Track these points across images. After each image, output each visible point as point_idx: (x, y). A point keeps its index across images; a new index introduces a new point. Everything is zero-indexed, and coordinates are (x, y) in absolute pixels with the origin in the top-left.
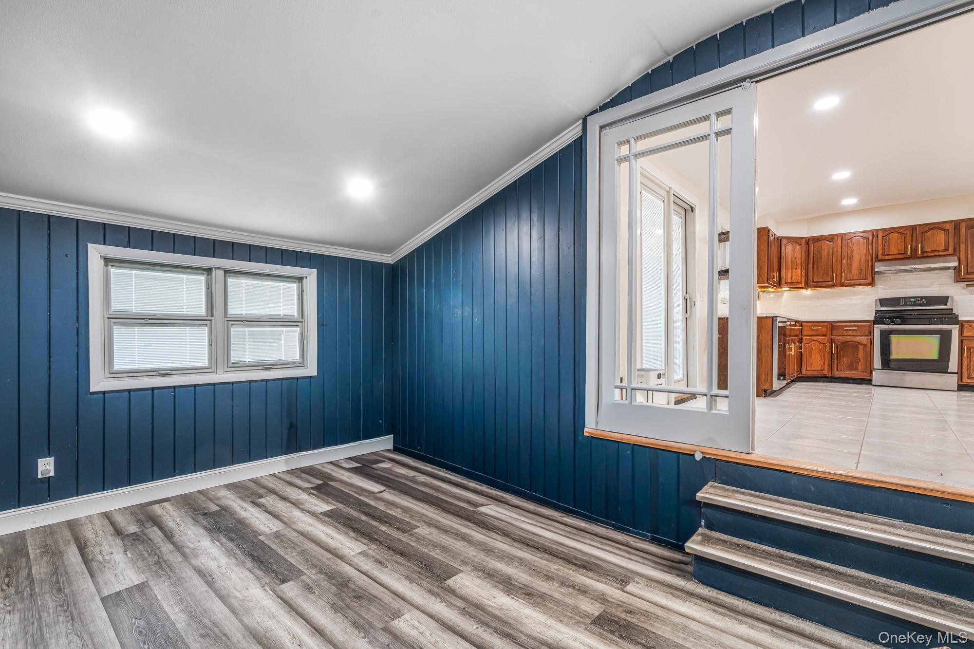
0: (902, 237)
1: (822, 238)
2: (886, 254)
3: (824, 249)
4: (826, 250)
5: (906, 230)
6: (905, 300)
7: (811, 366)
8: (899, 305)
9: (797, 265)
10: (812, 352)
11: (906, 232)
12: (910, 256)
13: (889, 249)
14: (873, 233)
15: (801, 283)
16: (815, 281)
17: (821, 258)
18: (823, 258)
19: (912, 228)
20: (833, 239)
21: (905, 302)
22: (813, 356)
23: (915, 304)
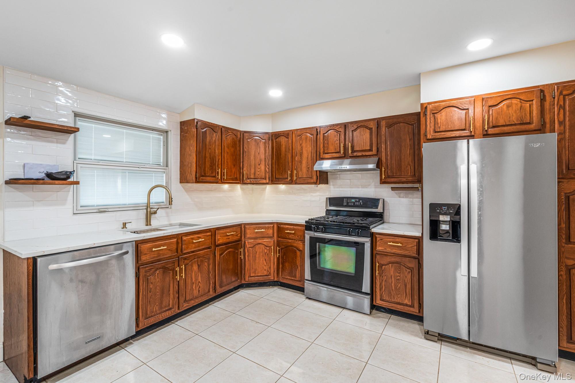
0: (337, 135)
1: (281, 134)
2: (326, 152)
3: (283, 144)
4: (284, 146)
5: (340, 128)
6: (347, 200)
7: (255, 272)
8: (342, 206)
9: (261, 160)
10: (255, 257)
11: (340, 130)
12: (343, 156)
13: (328, 148)
14: (317, 129)
15: (266, 179)
16: (277, 177)
17: (281, 155)
18: (282, 154)
19: (345, 126)
20: (288, 134)
21: (347, 202)
22: (257, 261)
23: (354, 206)
